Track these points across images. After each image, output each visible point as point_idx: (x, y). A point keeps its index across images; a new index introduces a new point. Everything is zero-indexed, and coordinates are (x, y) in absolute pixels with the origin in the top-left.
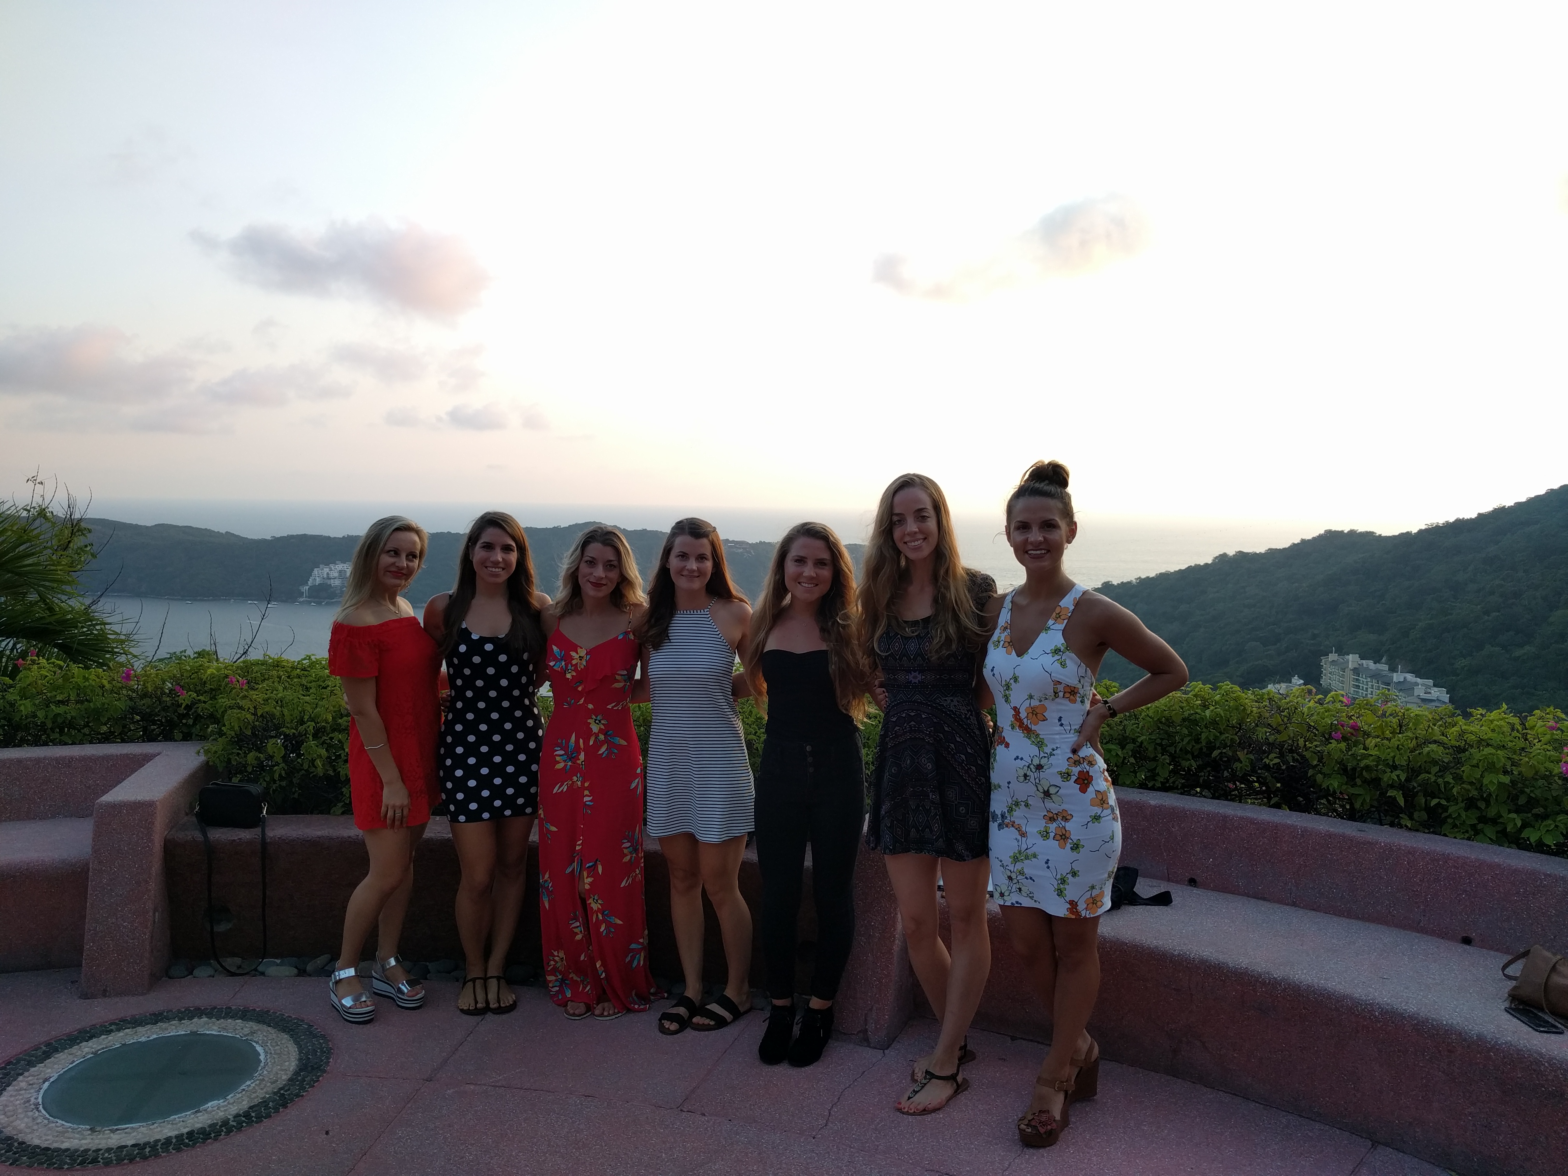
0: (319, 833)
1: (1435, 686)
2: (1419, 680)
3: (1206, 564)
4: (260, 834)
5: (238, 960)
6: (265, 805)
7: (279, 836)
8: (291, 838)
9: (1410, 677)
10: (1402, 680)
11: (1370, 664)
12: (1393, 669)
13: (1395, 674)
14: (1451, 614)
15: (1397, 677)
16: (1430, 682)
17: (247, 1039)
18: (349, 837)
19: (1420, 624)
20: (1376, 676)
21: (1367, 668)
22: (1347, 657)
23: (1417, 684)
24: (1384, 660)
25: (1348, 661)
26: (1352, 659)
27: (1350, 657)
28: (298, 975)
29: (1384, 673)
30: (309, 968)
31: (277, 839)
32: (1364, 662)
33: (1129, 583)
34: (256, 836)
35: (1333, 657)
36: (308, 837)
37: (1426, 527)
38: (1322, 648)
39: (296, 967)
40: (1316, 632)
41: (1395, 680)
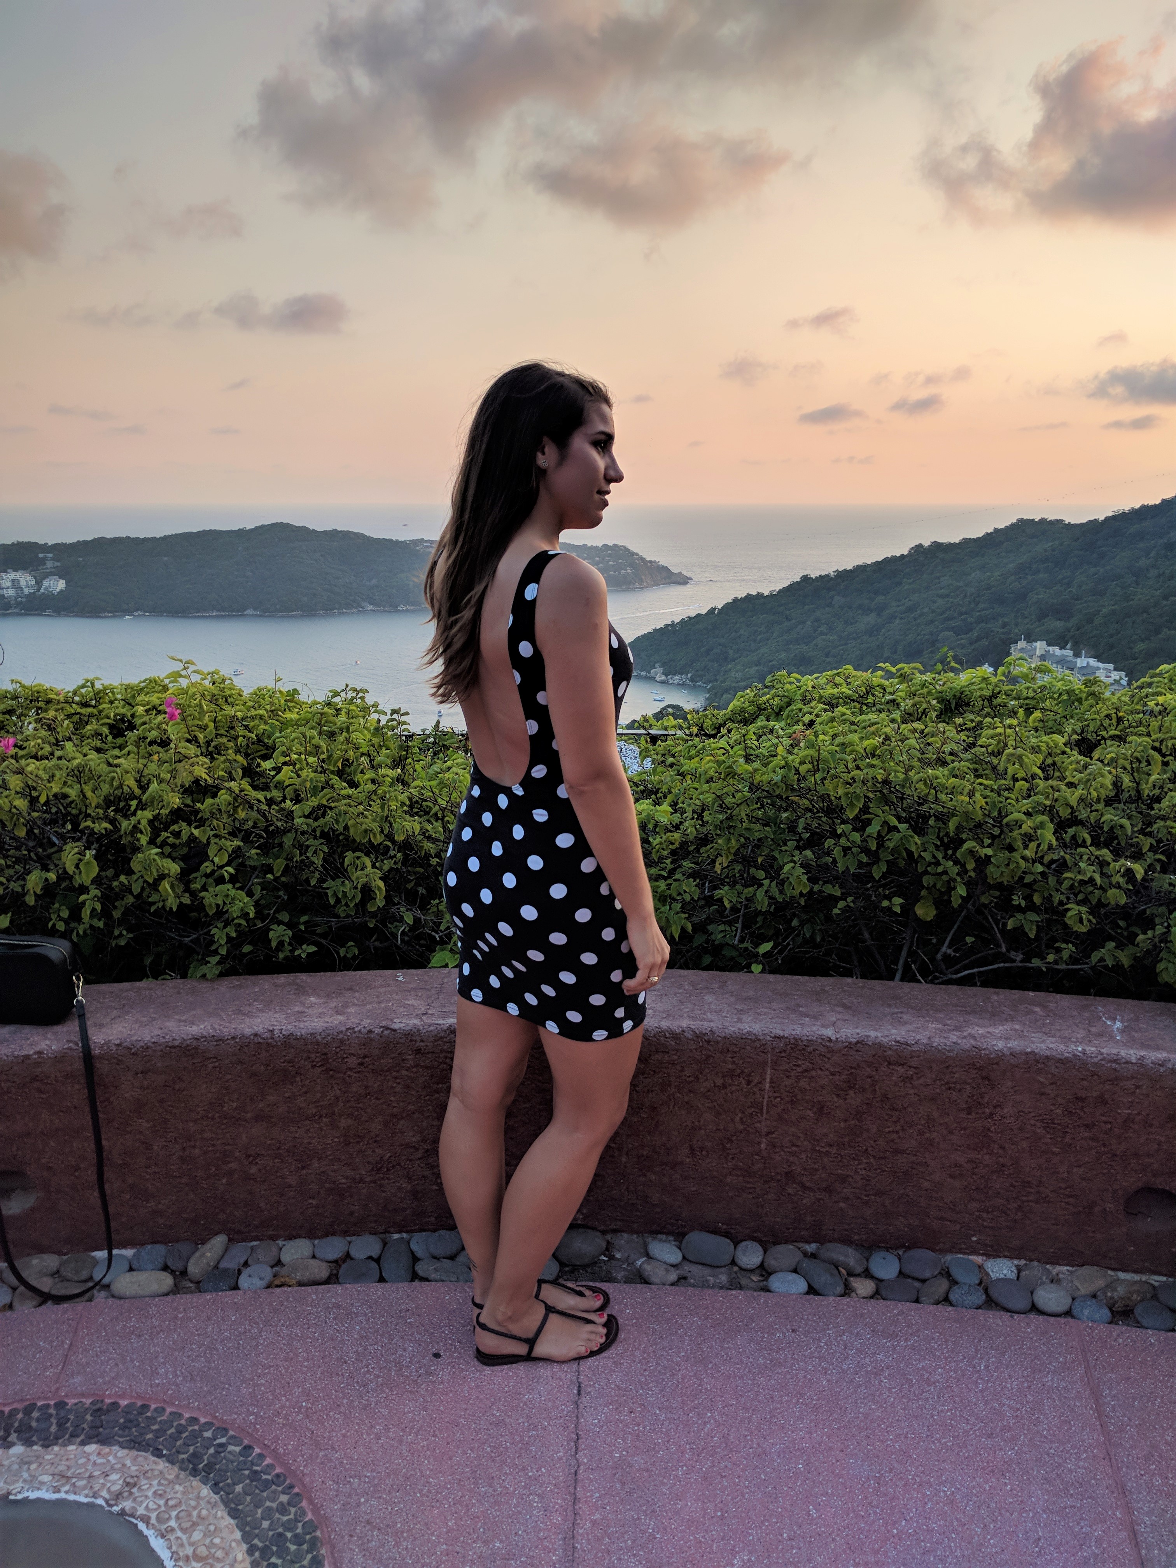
0: (195, 1030)
1: (1115, 669)
2: (1101, 665)
3: (902, 555)
4: (77, 1038)
5: (51, 1261)
6: (78, 979)
7: (118, 1042)
8: (141, 1044)
9: (1093, 662)
10: (1085, 665)
11: (1056, 651)
12: (1077, 655)
13: (1079, 659)
14: (1133, 600)
15: (1081, 662)
16: (1111, 666)
17: (123, 1510)
18: (256, 1035)
19: (1104, 610)
20: (1061, 662)
21: (1053, 655)
22: (1034, 644)
23: (1098, 668)
24: (1069, 646)
25: (1035, 649)
26: (1040, 646)
27: (1038, 644)
28: (176, 1290)
29: (1069, 659)
30: (195, 1268)
31: (114, 1048)
32: (1051, 648)
33: (827, 576)
34: (71, 1045)
35: (1022, 644)
36: (174, 1039)
37: (1113, 514)
38: (1012, 635)
39: (165, 1268)
40: (1006, 620)
41: (1079, 665)
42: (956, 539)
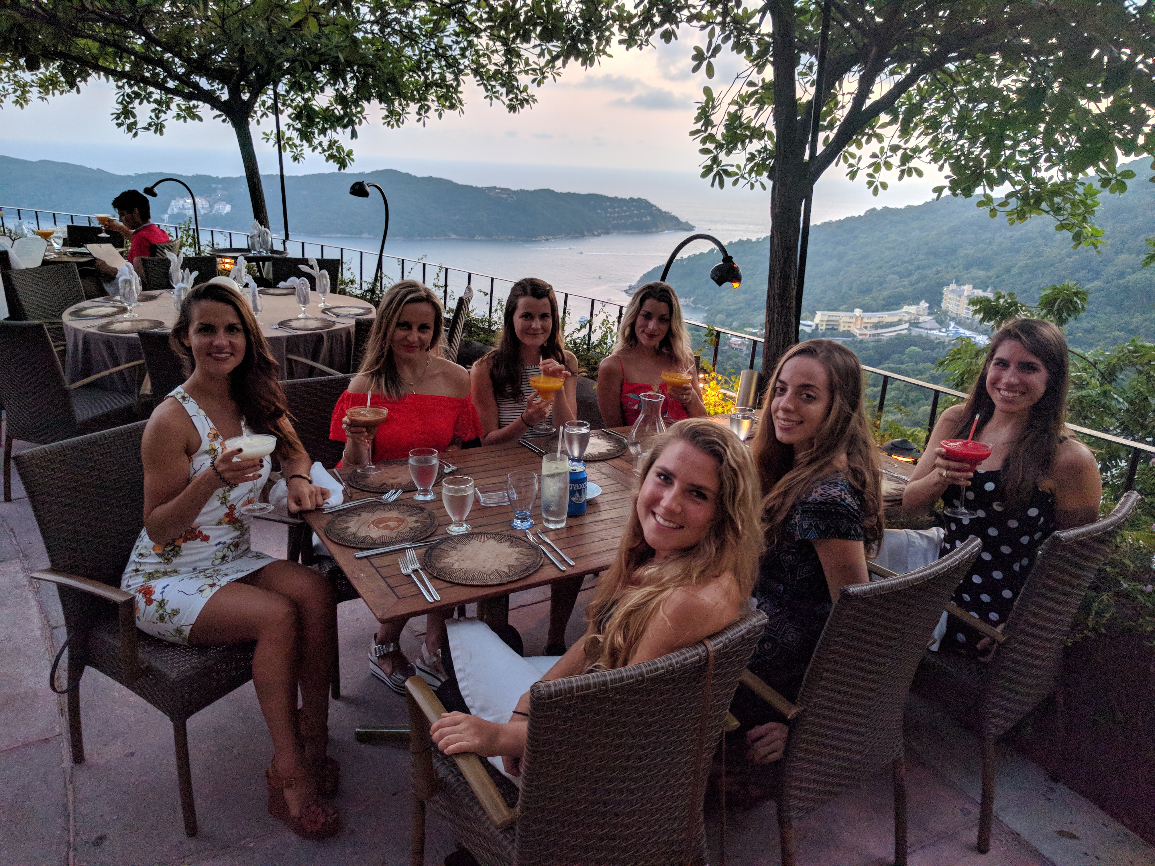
3: (860, 216)
11: (980, 293)
14: (1043, 256)
19: (1019, 263)
22: (963, 287)
25: (964, 290)
27: (966, 287)
32: (975, 291)
38: (944, 280)
42: (901, 206)
